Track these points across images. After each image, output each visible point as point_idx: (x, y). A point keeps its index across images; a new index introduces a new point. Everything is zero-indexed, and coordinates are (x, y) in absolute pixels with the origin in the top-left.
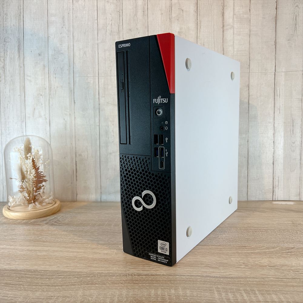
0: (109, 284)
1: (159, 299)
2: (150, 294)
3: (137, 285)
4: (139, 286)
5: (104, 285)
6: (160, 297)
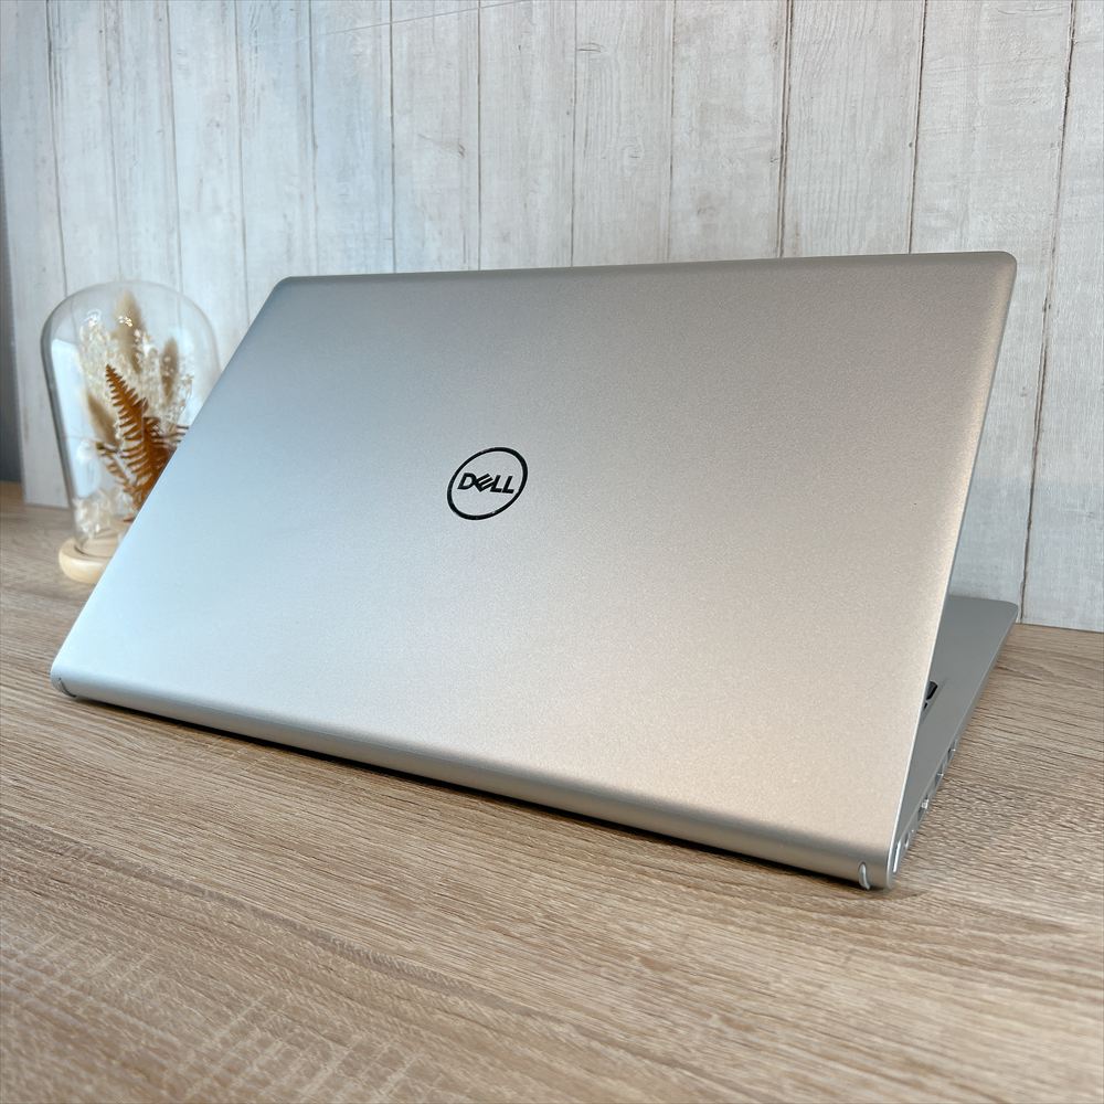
1: (14, 981)
3: (40, 899)
4: (38, 908)
6: (32, 972)
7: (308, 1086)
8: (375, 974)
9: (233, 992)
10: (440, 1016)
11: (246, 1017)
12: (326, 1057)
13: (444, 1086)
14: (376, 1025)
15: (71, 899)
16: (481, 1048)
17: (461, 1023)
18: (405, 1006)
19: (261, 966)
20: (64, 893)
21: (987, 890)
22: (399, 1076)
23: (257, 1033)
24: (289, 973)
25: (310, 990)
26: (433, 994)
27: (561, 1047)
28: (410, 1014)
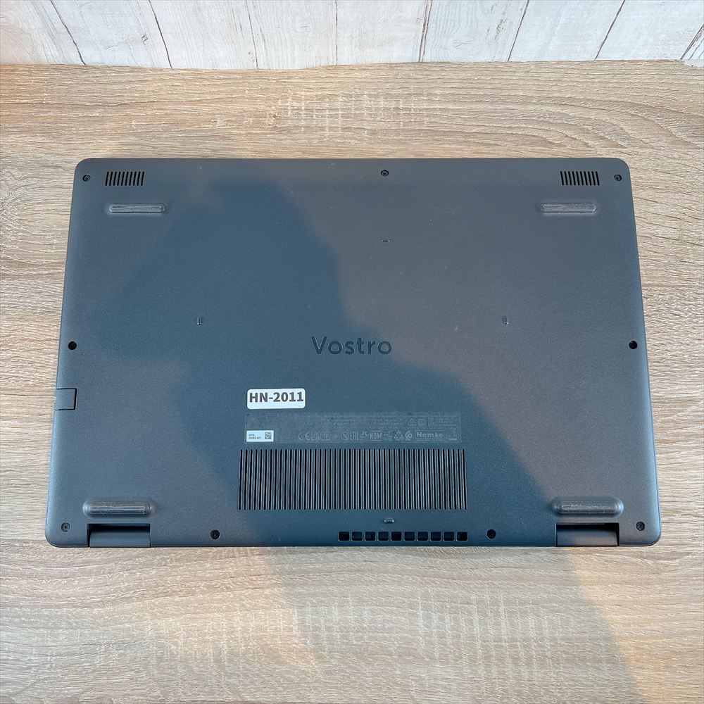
0: (203, 592)
1: (308, 642)
2: (291, 626)
3: (260, 591)
4: (267, 597)
5: (192, 599)
6: (309, 633)
7: (475, 629)
8: (453, 561)
9: (406, 600)
10: (495, 571)
11: (422, 610)
12: (470, 613)
13: (521, 604)
14: (475, 588)
15: (276, 584)
16: (521, 579)
17: (505, 571)
18: (478, 572)
19: (403, 580)
20: (268, 582)
21: (659, 386)
22: (502, 608)
23: (434, 616)
24: (419, 578)
25: (434, 582)
26: (484, 560)
27: (549, 564)
28: (483, 576)
